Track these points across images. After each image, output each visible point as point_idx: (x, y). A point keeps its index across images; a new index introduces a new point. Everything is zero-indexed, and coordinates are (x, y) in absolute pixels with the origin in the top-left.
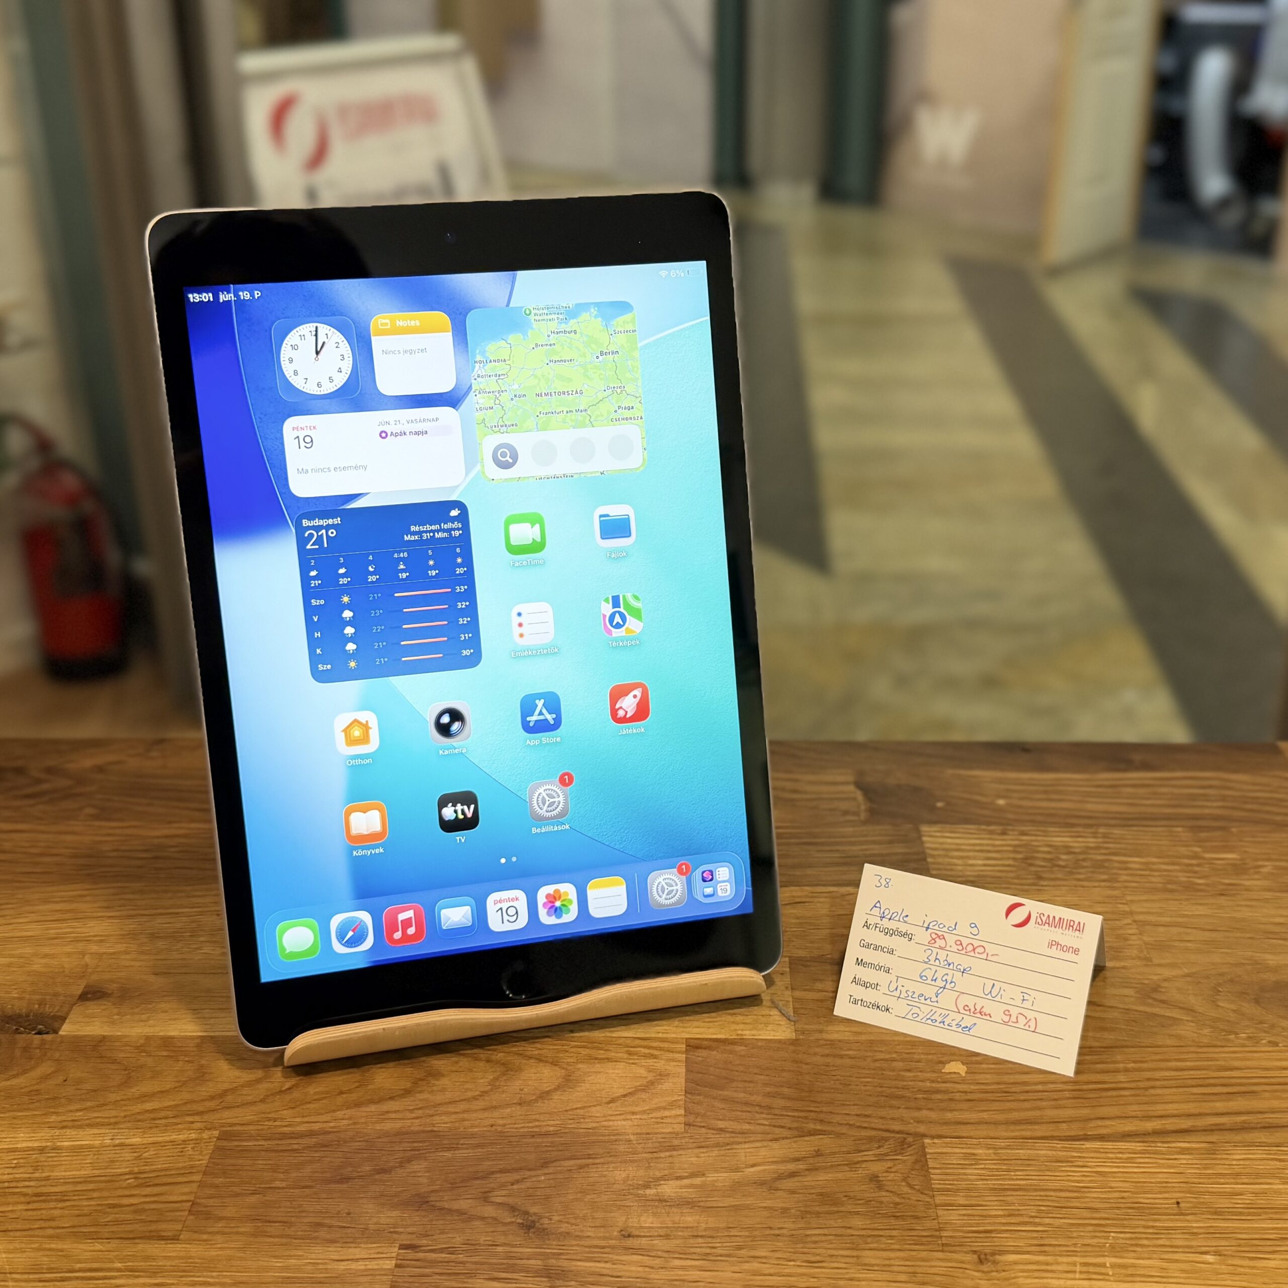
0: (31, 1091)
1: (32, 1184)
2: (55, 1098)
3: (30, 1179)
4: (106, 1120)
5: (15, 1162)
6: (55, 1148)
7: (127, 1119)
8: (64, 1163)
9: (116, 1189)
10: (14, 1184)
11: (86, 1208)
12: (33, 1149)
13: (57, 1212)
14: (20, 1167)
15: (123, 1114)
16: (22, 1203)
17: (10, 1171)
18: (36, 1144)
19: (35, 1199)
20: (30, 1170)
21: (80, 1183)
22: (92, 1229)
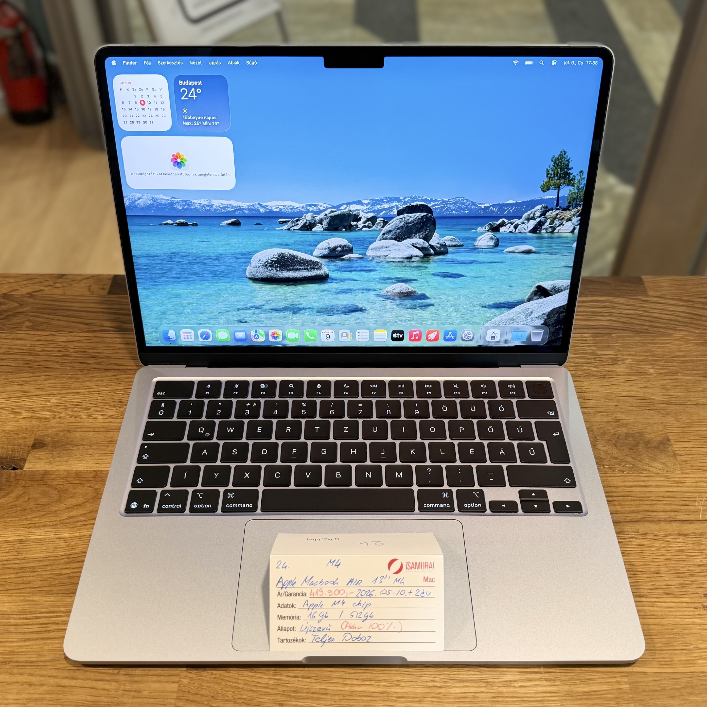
0: (12, 506)
1: (17, 562)
2: (24, 510)
3: (16, 559)
4: (51, 523)
5: (8, 549)
6: (27, 540)
7: (61, 522)
8: (32, 549)
9: (59, 564)
10: (8, 562)
11: (45, 576)
12: (15, 541)
13: (31, 579)
14: (10, 552)
15: (59, 519)
16: (14, 573)
17: (5, 554)
18: (17, 539)
19: (19, 571)
20: (15, 553)
21: (41, 561)
22: (49, 588)
